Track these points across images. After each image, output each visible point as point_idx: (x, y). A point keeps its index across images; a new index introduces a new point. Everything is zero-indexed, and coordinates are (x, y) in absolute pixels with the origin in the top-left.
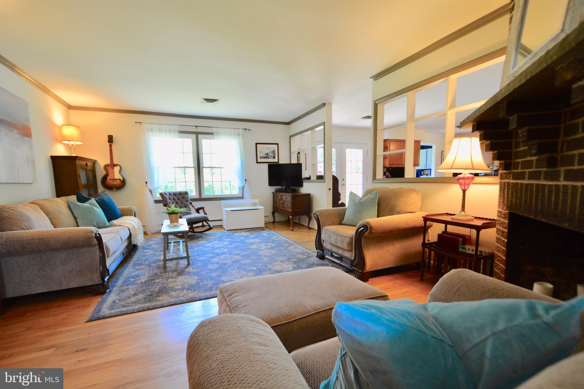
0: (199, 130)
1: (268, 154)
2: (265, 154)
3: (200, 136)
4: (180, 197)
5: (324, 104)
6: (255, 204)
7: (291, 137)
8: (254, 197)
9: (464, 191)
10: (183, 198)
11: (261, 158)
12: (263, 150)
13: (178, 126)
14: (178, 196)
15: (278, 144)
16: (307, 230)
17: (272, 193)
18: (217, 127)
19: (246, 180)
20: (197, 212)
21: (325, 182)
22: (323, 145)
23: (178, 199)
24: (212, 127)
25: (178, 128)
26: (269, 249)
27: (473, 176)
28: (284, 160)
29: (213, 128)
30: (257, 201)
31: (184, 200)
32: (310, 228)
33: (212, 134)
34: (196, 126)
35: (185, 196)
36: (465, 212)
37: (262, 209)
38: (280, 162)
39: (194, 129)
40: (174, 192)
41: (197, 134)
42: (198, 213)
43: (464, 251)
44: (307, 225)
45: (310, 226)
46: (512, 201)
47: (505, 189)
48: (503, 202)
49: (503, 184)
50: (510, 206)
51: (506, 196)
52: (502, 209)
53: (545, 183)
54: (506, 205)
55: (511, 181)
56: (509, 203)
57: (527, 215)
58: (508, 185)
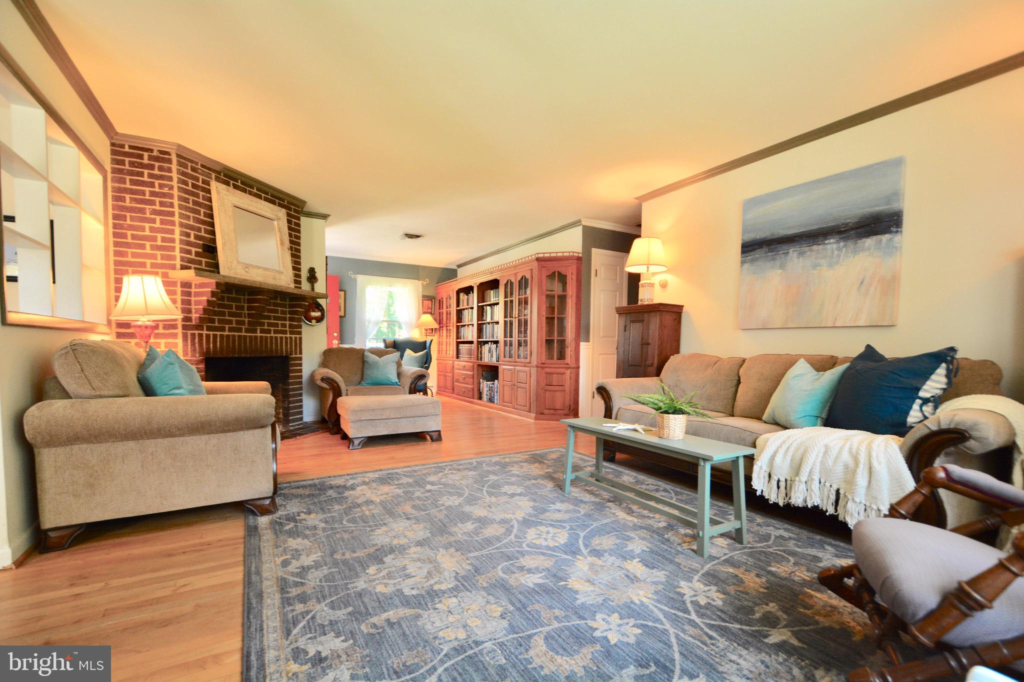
26: (392, 550)
46: (208, 348)
47: (195, 338)
48: (194, 350)
49: (189, 335)
50: (207, 352)
51: (197, 345)
52: (191, 357)
53: (246, 334)
54: (200, 353)
55: (205, 332)
56: (205, 350)
57: (231, 356)
58: (201, 335)
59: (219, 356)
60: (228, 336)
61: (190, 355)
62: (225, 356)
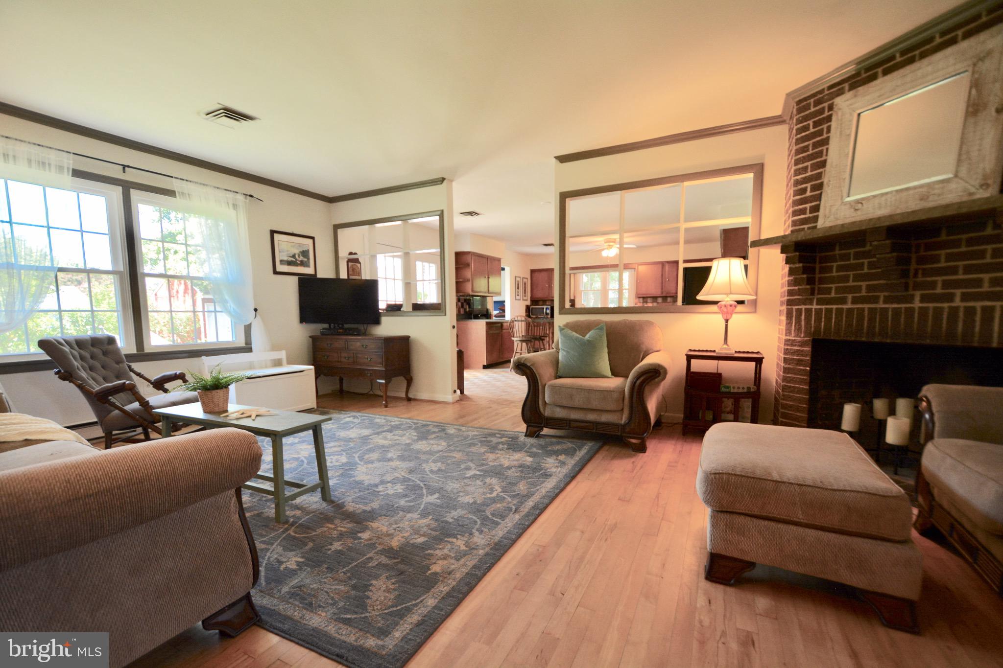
0: (131, 176)
1: (297, 256)
2: (291, 257)
3: (134, 194)
4: (96, 350)
5: (443, 179)
6: (278, 363)
7: (336, 227)
8: (275, 348)
9: (727, 321)
10: (105, 353)
11: (282, 262)
12: (286, 247)
13: (72, 155)
14: (92, 349)
15: (313, 238)
16: (405, 403)
17: (310, 337)
18: (183, 180)
19: (256, 310)
20: (158, 389)
21: (445, 315)
22: (436, 250)
23: (92, 358)
24: (172, 177)
25: (70, 162)
27: (736, 303)
28: (325, 272)
29: (173, 179)
30: (282, 355)
31: (108, 360)
32: (409, 400)
33: (171, 193)
34: (124, 167)
35: (110, 347)
36: (728, 345)
37: (310, 369)
38: (319, 276)
39: (115, 172)
40: (77, 338)
41: (127, 187)
42: (161, 391)
43: (728, 390)
44: (403, 395)
45: (411, 395)
46: (818, 327)
47: (801, 315)
48: (798, 329)
49: (794, 310)
50: (815, 332)
51: (803, 323)
52: (794, 337)
53: (887, 306)
54: (805, 332)
55: (815, 306)
56: (813, 329)
57: (853, 339)
58: (808, 311)
59: (832, 337)
60: (850, 311)
61: (793, 335)
62: (842, 338)
